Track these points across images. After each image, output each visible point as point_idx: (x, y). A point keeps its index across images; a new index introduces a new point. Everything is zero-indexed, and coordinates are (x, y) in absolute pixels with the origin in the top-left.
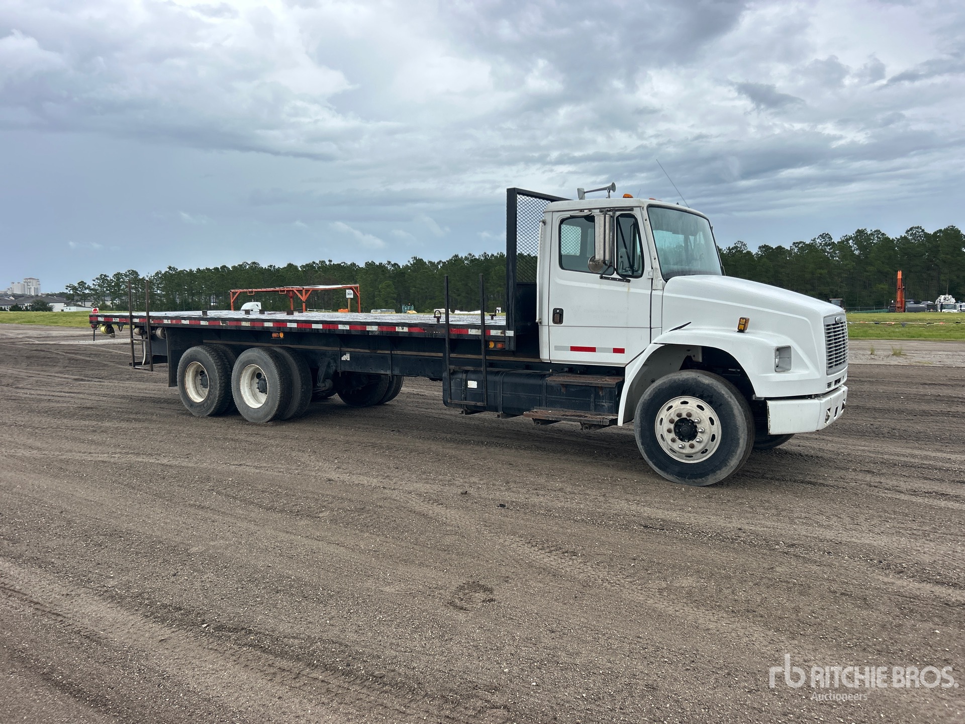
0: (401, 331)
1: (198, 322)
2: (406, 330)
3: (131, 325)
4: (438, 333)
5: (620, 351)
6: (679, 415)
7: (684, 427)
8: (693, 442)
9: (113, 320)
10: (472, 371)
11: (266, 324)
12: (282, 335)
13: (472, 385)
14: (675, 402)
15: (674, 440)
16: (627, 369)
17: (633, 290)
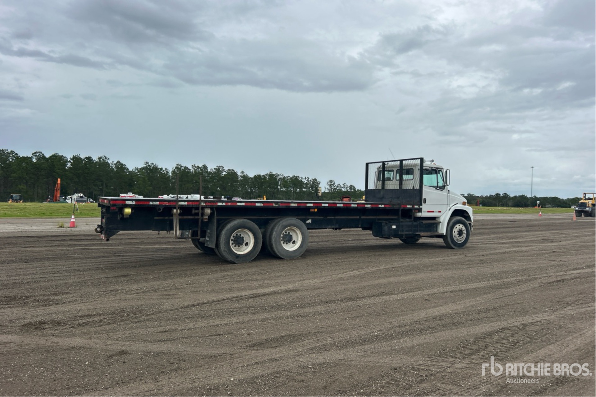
0: (381, 207)
1: (254, 204)
2: (383, 206)
3: (177, 206)
4: (396, 207)
5: (440, 212)
6: (460, 229)
7: (460, 233)
8: (462, 236)
9: (151, 203)
10: (394, 222)
11: (308, 205)
12: (316, 210)
13: (394, 227)
14: (457, 226)
15: (459, 237)
16: (441, 217)
17: (443, 193)
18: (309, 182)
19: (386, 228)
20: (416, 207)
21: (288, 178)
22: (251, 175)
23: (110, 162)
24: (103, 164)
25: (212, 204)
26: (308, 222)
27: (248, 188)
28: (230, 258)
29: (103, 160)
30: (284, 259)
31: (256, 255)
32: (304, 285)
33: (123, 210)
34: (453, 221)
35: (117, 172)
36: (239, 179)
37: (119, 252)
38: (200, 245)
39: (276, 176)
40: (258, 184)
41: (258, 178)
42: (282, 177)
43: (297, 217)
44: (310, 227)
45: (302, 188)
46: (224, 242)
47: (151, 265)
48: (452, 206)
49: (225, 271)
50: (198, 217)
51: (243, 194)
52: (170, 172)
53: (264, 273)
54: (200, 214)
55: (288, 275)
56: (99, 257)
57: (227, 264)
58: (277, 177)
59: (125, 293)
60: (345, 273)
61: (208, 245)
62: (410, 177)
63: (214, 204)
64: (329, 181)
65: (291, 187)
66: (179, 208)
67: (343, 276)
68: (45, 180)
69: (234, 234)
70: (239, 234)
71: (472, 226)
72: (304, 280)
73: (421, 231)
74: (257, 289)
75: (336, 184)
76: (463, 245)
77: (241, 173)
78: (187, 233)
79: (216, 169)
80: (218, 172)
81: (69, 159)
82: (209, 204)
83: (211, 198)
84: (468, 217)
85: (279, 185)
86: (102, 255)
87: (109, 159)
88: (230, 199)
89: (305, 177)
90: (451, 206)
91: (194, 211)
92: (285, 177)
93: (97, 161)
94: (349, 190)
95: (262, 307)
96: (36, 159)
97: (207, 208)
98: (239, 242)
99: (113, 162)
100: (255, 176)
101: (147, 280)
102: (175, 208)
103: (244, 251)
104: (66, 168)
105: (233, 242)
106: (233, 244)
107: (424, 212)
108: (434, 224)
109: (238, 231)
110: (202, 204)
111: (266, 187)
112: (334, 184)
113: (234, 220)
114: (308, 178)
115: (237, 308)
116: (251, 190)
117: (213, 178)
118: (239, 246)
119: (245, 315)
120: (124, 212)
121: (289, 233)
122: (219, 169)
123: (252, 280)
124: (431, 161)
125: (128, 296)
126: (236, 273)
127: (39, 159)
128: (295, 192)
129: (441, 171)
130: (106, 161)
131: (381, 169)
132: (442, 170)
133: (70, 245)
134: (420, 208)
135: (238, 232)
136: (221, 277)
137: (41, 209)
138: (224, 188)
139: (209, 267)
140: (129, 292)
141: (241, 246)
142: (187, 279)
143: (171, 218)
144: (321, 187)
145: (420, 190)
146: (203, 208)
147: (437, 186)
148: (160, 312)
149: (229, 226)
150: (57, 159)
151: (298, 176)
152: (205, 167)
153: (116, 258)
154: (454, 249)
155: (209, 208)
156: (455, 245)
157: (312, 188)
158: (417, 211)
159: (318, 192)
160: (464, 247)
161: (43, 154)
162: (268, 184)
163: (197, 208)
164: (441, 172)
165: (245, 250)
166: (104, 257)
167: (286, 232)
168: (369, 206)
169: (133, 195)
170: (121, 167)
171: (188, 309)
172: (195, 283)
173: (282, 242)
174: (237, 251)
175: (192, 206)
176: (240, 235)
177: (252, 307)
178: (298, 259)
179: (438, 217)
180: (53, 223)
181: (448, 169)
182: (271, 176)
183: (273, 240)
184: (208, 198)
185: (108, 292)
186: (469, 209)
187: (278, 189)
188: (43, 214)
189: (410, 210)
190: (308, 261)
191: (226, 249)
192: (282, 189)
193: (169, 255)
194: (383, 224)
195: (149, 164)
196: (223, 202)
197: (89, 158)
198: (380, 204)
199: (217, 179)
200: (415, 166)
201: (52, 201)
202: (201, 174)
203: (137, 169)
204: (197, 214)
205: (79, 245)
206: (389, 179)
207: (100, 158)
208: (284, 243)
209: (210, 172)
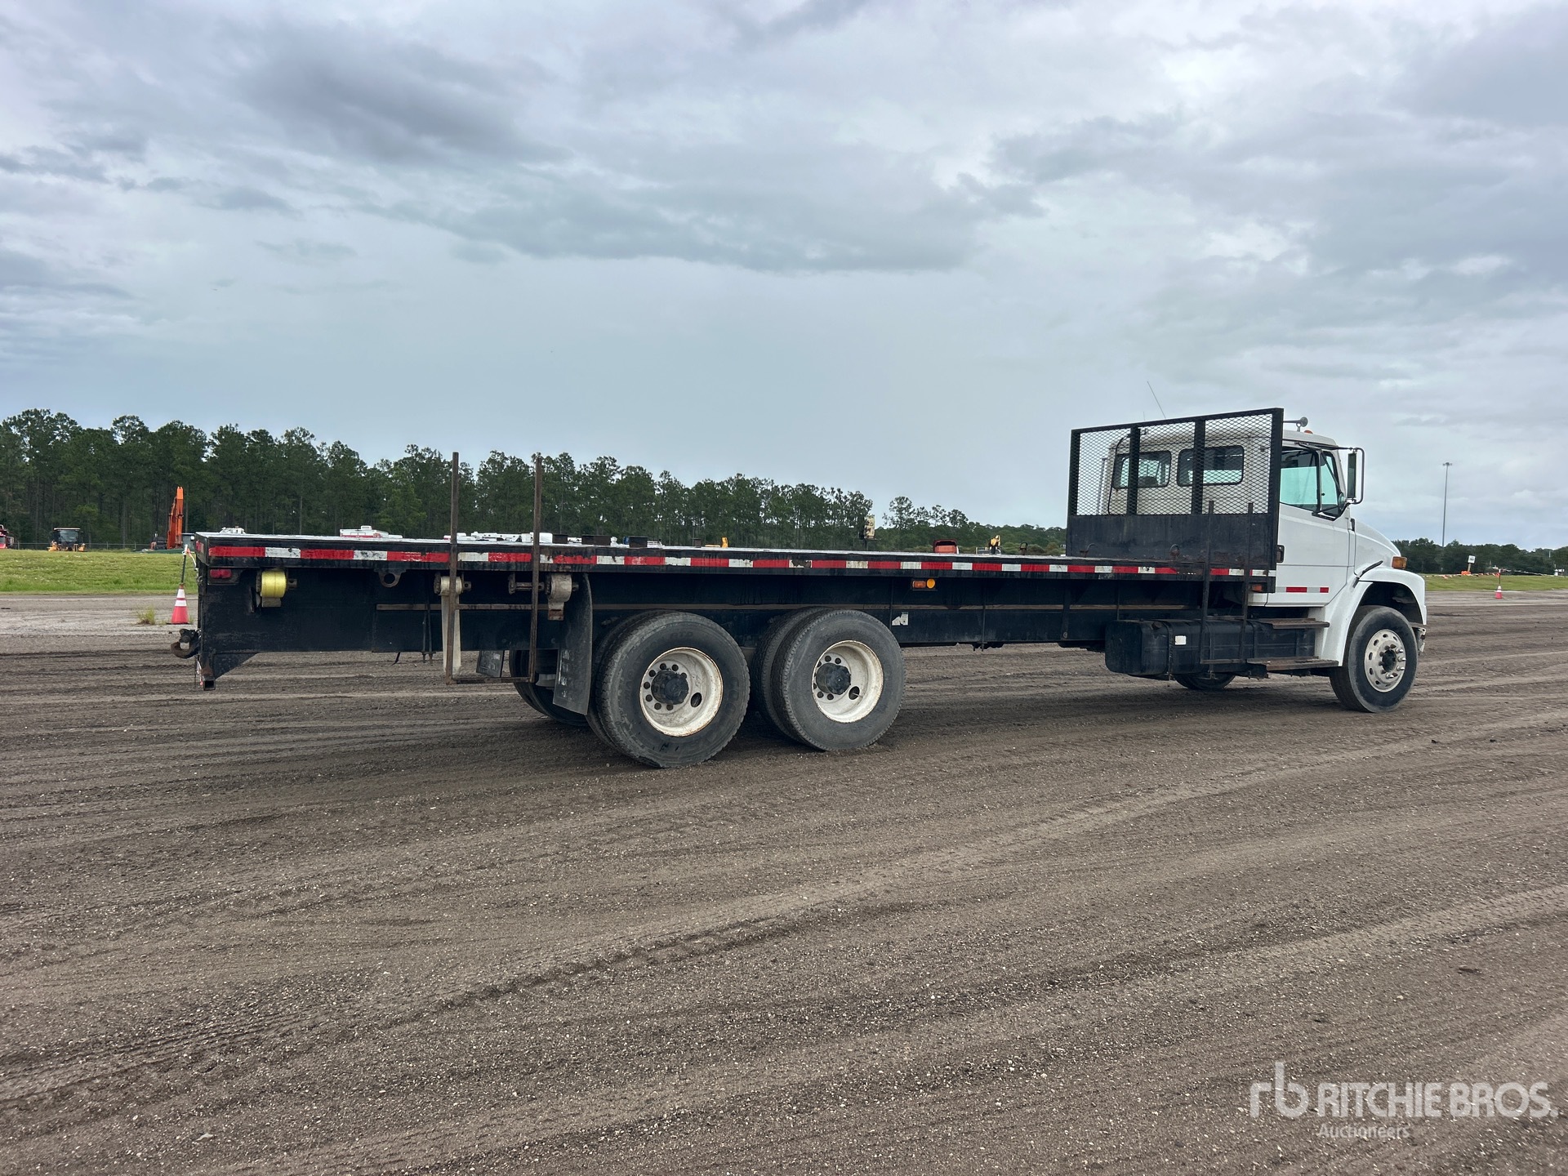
0: (1146, 572)
1: (723, 561)
2: (1152, 571)
3: (453, 568)
4: (1194, 574)
5: (1324, 590)
6: (1387, 648)
7: (1388, 658)
8: (1394, 671)
9: (358, 556)
10: (1177, 624)
11: (906, 565)
12: (931, 584)
13: (1181, 640)
14: (1379, 636)
15: (1383, 672)
16: (1327, 609)
17: (1336, 529)
18: (841, 501)
19: (1154, 645)
20: (1256, 573)
21: (786, 490)
22: (689, 483)
23: (315, 444)
24: (299, 450)
25: (579, 560)
26: (896, 622)
27: (680, 517)
28: (639, 749)
29: (298, 439)
30: (823, 751)
31: (730, 739)
32: (928, 876)
33: (258, 578)
34: (1366, 620)
35: (334, 472)
36: (657, 492)
37: (276, 715)
38: (541, 696)
39: (753, 486)
40: (707, 506)
41: (705, 490)
42: (770, 488)
43: (860, 606)
44: (907, 639)
45: (823, 519)
46: (619, 693)
47: (366, 773)
48: (1364, 572)
49: (626, 798)
50: (529, 607)
51: (667, 531)
52: (475, 473)
53: (760, 814)
54: (535, 597)
55: (854, 826)
56: (203, 736)
57: (627, 770)
58: (757, 487)
59: (232, 913)
60: (1061, 820)
61: (565, 701)
62: (1233, 475)
63: (586, 561)
64: (897, 499)
65: (792, 513)
66: (459, 574)
67: (1054, 830)
68: (150, 490)
69: (654, 666)
70: (669, 665)
71: (1423, 637)
72: (918, 850)
73: (1262, 654)
74: (746, 894)
75: (916, 506)
76: (1396, 701)
77: (661, 476)
78: (497, 657)
79: (597, 464)
80: (601, 473)
81: (209, 438)
82: (569, 560)
83: (574, 542)
84: (1411, 609)
85: (764, 510)
86: (218, 726)
87: (312, 436)
88: (638, 542)
89: (832, 489)
90: (1359, 571)
91: (513, 586)
92: (776, 487)
93: (282, 442)
94: (950, 524)
95: (784, 1006)
96: (124, 436)
97: (558, 573)
98: (671, 691)
99: (324, 444)
100: (699, 483)
101: (336, 842)
102: (446, 573)
103: (687, 722)
104: (204, 460)
105: (649, 692)
106: (649, 699)
107: (1281, 589)
108: (1303, 630)
109: (668, 655)
110: (543, 559)
111: (725, 515)
112: (909, 506)
113: (654, 616)
114: (839, 490)
115: (677, 1014)
116: (689, 522)
117: (587, 489)
118: (670, 708)
119: (716, 1059)
120: (260, 587)
121: (838, 661)
122: (603, 465)
123: (726, 848)
124: (1297, 422)
125: (241, 928)
126: (662, 810)
127: (130, 434)
128: (805, 528)
129: (1331, 455)
130: (306, 442)
131: (1126, 451)
132: (1334, 452)
133: (132, 686)
134: (1267, 577)
135: (668, 657)
136: (609, 831)
137: (112, 570)
138: (616, 516)
139: (567, 781)
140: (250, 904)
141: (676, 707)
142: (484, 837)
143: (434, 607)
144: (873, 516)
145: (1271, 519)
146: (546, 575)
147: (1319, 505)
148: (345, 1036)
149: (636, 639)
150: (178, 438)
151: (813, 486)
152: (566, 458)
153: (260, 740)
154: (1365, 711)
155: (567, 573)
156: (1369, 700)
157: (851, 518)
158: (1259, 588)
159: (866, 530)
160: (1398, 705)
161: (141, 423)
162: (732, 507)
163: (525, 576)
164: (1329, 459)
165: (691, 719)
166: (219, 734)
167: (828, 659)
168: (1108, 569)
169: (375, 531)
170: (345, 458)
171: (471, 1013)
172: (510, 862)
173: (815, 692)
174: (664, 724)
175: (508, 565)
176: (675, 668)
177: (741, 1007)
178: (870, 752)
179: (1318, 609)
180: (131, 609)
181: (1357, 449)
182: (741, 483)
183: (787, 687)
184: (566, 542)
185: (163, 907)
186: (1416, 583)
187: (759, 519)
188: (116, 582)
189: (1238, 585)
190: (909, 762)
191: (626, 720)
192: (768, 521)
193: (438, 729)
194: (1144, 630)
195: (420, 451)
196: (615, 553)
197: (262, 435)
198: (1142, 565)
199: (597, 492)
200: (1250, 436)
201: (162, 547)
202: (556, 477)
203: (387, 463)
204: (525, 596)
205: (160, 688)
206: (1151, 482)
207: (289, 435)
208: (820, 695)
209: (579, 472)
